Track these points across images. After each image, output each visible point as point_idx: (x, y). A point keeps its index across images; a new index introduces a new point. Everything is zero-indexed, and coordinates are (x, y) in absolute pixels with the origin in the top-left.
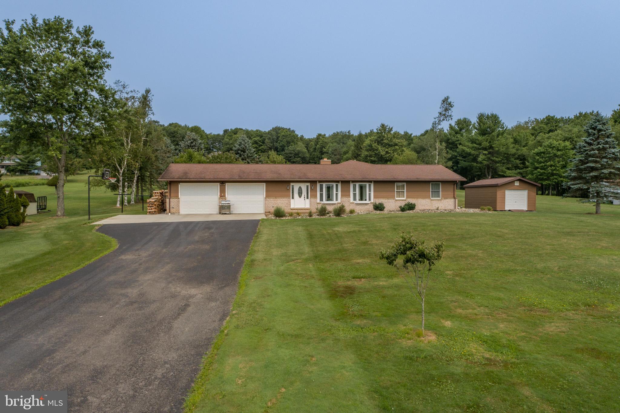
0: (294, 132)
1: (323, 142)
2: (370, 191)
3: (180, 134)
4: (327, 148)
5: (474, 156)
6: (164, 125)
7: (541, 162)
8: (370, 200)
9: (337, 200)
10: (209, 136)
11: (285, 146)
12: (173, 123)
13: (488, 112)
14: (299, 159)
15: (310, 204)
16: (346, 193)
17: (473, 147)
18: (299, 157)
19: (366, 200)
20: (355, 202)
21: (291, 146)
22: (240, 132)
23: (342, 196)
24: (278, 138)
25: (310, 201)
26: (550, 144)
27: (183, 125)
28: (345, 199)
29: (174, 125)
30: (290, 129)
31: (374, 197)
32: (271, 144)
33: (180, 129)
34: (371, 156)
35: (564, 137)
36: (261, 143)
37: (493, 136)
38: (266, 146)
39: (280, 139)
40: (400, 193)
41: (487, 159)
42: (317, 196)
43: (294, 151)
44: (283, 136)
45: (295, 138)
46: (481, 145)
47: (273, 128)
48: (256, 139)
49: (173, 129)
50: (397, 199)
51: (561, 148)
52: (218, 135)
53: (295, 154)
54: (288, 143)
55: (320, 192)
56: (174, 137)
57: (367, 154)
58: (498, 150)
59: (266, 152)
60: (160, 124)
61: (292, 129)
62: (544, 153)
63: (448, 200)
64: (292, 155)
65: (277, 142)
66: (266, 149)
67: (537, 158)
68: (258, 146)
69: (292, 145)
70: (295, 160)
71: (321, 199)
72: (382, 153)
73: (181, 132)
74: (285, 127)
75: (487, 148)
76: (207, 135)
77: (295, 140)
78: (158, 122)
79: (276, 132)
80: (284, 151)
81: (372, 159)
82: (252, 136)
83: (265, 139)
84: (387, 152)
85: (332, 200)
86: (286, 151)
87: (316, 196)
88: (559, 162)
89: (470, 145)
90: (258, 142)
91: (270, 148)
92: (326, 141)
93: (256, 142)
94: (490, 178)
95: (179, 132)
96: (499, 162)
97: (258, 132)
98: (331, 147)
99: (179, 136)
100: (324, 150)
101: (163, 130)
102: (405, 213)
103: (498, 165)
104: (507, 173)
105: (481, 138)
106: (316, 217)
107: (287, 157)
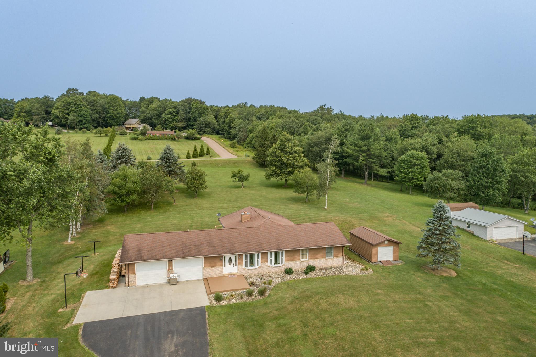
0: (205, 103)
2: (282, 257)
3: (100, 103)
4: (234, 123)
5: (356, 157)
6: (83, 94)
7: (405, 168)
8: (282, 263)
9: (258, 265)
10: (126, 103)
11: (197, 118)
12: (91, 92)
14: (209, 129)
15: (238, 270)
16: (264, 260)
17: (355, 150)
18: (210, 127)
19: (279, 263)
20: (271, 265)
22: (156, 102)
23: (261, 262)
24: (190, 109)
26: (411, 155)
27: (101, 93)
28: (264, 264)
29: (93, 94)
32: (185, 115)
33: (99, 98)
35: (423, 145)
36: (175, 114)
37: (371, 142)
38: (180, 117)
39: (192, 111)
40: (304, 255)
41: (365, 160)
43: (205, 122)
44: (195, 108)
46: (361, 149)
47: (186, 99)
48: (171, 110)
49: (92, 98)
50: (302, 260)
51: (419, 158)
52: (135, 102)
53: (206, 125)
54: (200, 114)
55: (246, 260)
56: (93, 105)
58: (374, 153)
61: (202, 101)
62: (407, 161)
63: (338, 258)
64: (203, 126)
65: (189, 113)
66: (180, 120)
67: (402, 164)
68: (172, 117)
69: (203, 117)
70: (206, 130)
71: (246, 266)
73: (100, 102)
75: (366, 151)
76: (124, 102)
77: (206, 112)
78: (77, 90)
79: (188, 103)
80: (197, 122)
82: (167, 107)
83: (179, 111)
85: (254, 265)
86: (198, 122)
87: (242, 264)
88: (418, 169)
89: (353, 148)
90: (172, 112)
91: (183, 118)
93: (171, 113)
94: (367, 173)
95: (98, 101)
96: (374, 163)
97: (173, 104)
98: (238, 123)
99: (99, 105)
100: (232, 125)
101: (84, 99)
102: (308, 276)
103: (374, 165)
104: (380, 172)
105: (360, 143)
106: (246, 299)
107: (199, 127)
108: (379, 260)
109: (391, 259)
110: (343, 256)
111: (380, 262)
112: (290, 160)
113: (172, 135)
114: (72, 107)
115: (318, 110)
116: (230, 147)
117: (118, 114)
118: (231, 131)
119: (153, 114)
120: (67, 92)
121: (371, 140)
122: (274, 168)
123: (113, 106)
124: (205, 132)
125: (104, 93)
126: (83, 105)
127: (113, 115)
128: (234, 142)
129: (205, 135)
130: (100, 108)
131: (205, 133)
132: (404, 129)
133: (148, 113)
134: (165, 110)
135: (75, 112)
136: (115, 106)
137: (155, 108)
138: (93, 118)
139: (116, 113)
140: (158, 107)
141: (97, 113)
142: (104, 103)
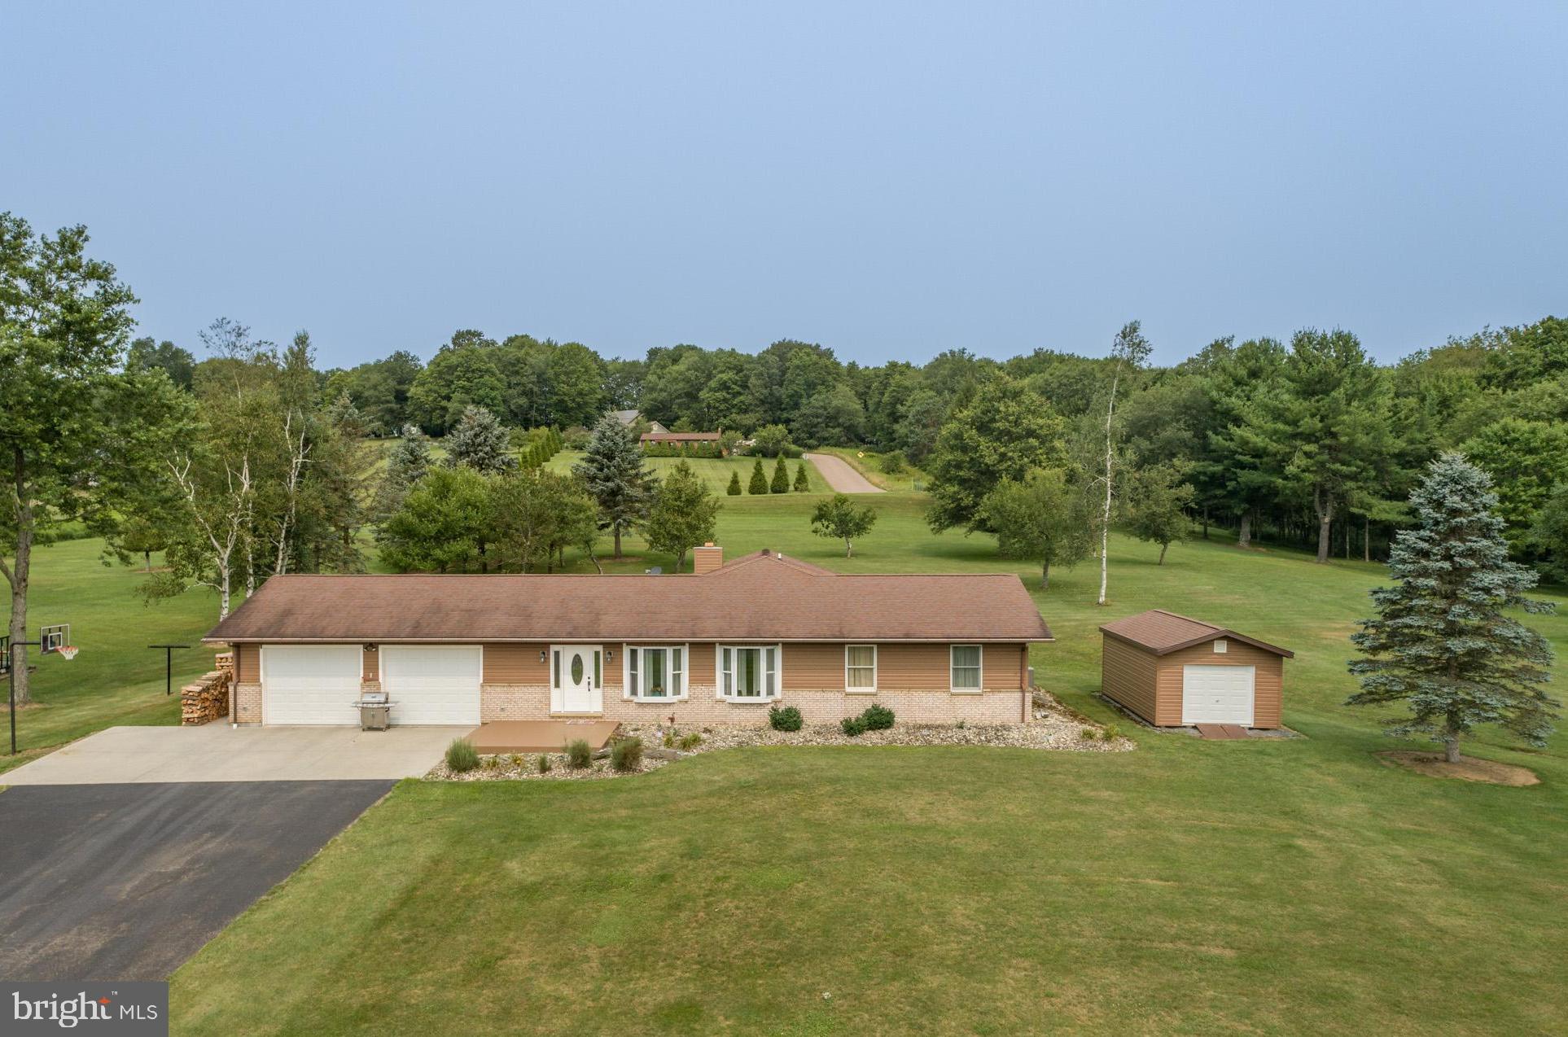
0: (831, 354)
1: (899, 387)
2: (773, 671)
3: (532, 366)
4: (908, 404)
5: (1279, 457)
6: (493, 343)
8: (770, 692)
9: (676, 690)
10: (610, 368)
11: (801, 397)
12: (516, 337)
13: (1325, 327)
14: (837, 430)
15: (604, 702)
16: (701, 675)
17: (1276, 432)
18: (839, 425)
19: (758, 694)
20: (729, 699)
21: (816, 396)
22: (687, 358)
23: (692, 681)
24: (784, 372)
25: (604, 697)
26: (1501, 433)
27: (541, 340)
28: (701, 690)
29: (518, 342)
30: (818, 346)
31: (786, 686)
32: (765, 391)
33: (532, 353)
34: (959, 466)
36: (737, 389)
37: (1336, 400)
38: (750, 397)
39: (788, 376)
40: (862, 672)
41: (1315, 468)
42: (621, 681)
43: (825, 409)
44: (798, 367)
45: (829, 374)
46: (1298, 427)
47: (772, 346)
48: (724, 377)
49: (514, 353)
50: (849, 689)
51: (1539, 444)
52: (635, 364)
53: (828, 417)
54: (811, 386)
55: (632, 670)
56: (517, 373)
57: (949, 461)
58: (1351, 442)
59: (752, 411)
60: (485, 338)
61: (824, 347)
63: (1001, 695)
64: (819, 420)
65: (780, 385)
66: (750, 404)
68: (728, 396)
69: (819, 393)
71: (634, 692)
72: (987, 460)
73: (534, 362)
74: (806, 341)
75: (1317, 434)
76: (603, 366)
77: (830, 378)
78: (479, 335)
79: (778, 356)
80: (799, 409)
81: (961, 473)
82: (715, 368)
83: (747, 377)
84: (1003, 457)
85: (662, 693)
86: (804, 410)
87: (619, 681)
89: (1270, 426)
90: (729, 384)
91: (761, 400)
92: (907, 383)
93: (724, 386)
94: (1327, 520)
95: (531, 359)
96: (1353, 477)
97: (732, 359)
98: (919, 400)
99: (530, 371)
100: (901, 409)
101: (491, 355)
102: (854, 741)
103: (1350, 484)
104: (1375, 510)
105: (1298, 406)
106: (559, 773)
107: (806, 425)
108: (1188, 719)
109: (1246, 719)
110: (1021, 687)
111: (1195, 727)
112: (1011, 459)
113: (714, 444)
114: (459, 378)
115: (1205, 355)
116: (881, 471)
117: (581, 394)
118: (896, 427)
119: (676, 390)
120: (455, 341)
121: (1339, 393)
122: (956, 488)
123: (567, 374)
124: (825, 439)
125: (548, 340)
126: (487, 371)
127: (566, 398)
128: (894, 457)
129: (822, 450)
130: (534, 378)
131: (824, 442)
132: (1508, 370)
133: (661, 390)
134: (710, 377)
135: (467, 391)
136: (574, 372)
137: (681, 373)
138: (513, 407)
139: (573, 391)
140: (689, 369)
141: (524, 393)
142: (543, 366)
